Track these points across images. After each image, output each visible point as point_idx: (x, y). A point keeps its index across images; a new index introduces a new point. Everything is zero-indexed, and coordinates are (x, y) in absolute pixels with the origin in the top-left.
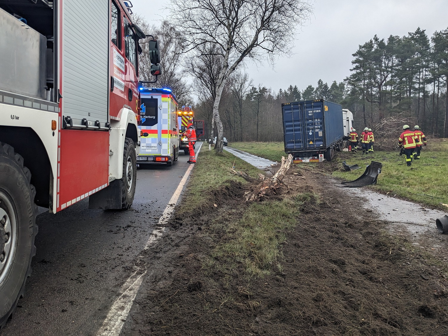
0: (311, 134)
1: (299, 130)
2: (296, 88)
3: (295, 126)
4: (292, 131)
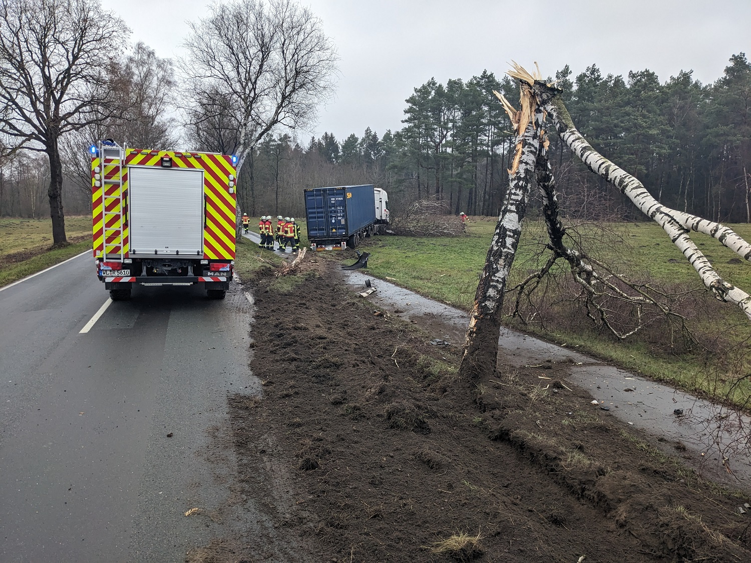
0: (333, 221)
1: (322, 217)
2: (332, 138)
3: (318, 213)
4: (315, 218)
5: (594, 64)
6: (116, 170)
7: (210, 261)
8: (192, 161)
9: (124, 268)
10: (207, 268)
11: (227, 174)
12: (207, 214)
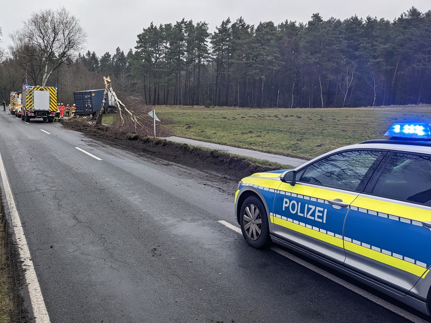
0: (86, 106)
1: (81, 104)
3: (80, 102)
5: (241, 17)
6: (31, 91)
7: (51, 111)
8: (47, 89)
9: (32, 113)
10: (50, 113)
11: (55, 92)
12: (50, 101)
